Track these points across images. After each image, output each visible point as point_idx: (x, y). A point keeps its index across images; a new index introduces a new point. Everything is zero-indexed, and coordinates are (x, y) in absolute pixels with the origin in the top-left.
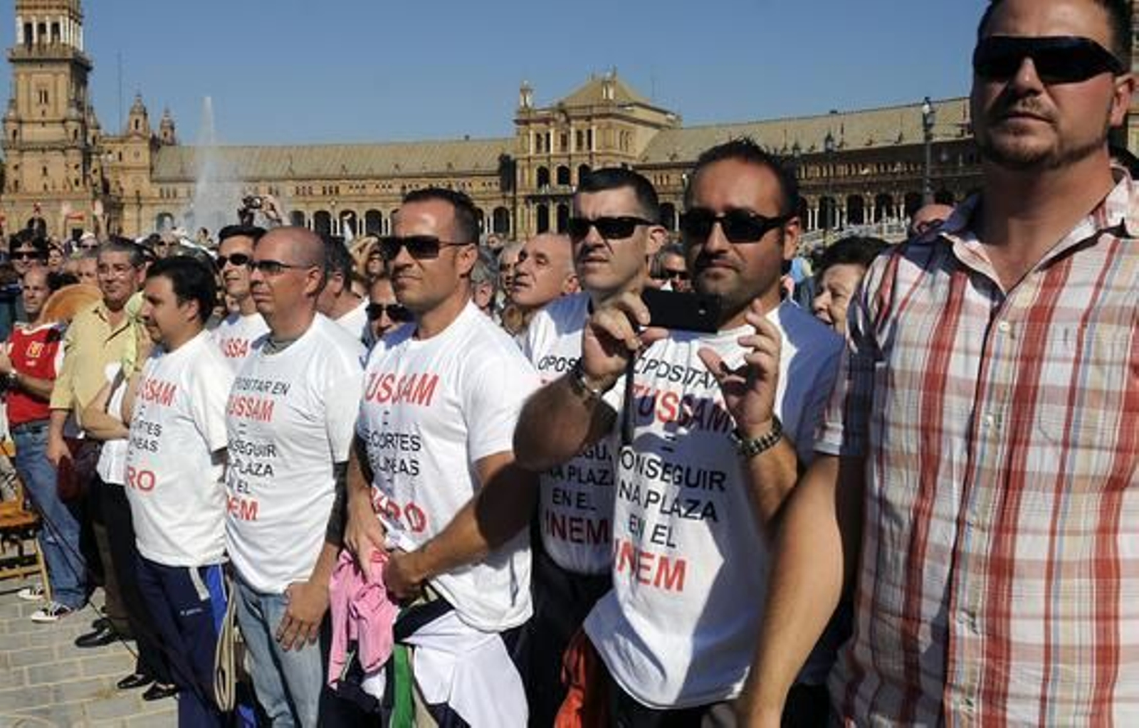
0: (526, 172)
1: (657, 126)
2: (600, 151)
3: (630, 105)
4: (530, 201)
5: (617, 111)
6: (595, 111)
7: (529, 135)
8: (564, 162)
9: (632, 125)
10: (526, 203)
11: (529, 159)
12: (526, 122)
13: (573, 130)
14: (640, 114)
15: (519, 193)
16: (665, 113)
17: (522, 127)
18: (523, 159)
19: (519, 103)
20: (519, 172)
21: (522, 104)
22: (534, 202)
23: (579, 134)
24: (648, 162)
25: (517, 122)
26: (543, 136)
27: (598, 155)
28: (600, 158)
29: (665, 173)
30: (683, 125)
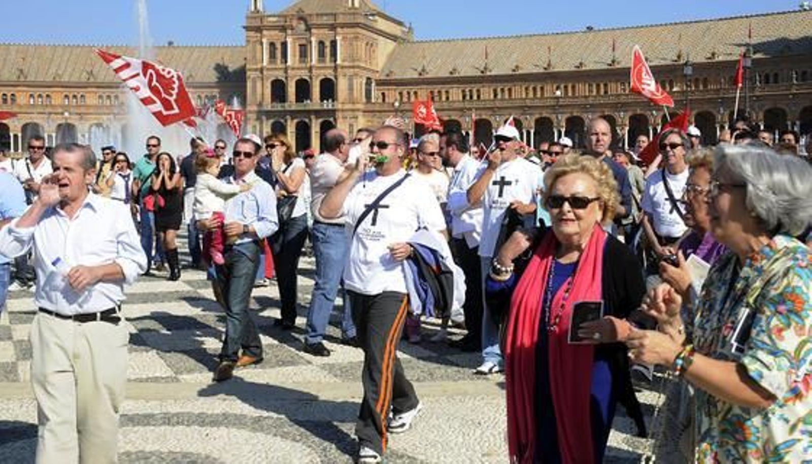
0: (259, 85)
1: (394, 38)
2: (346, 64)
3: (373, 15)
4: (264, 118)
5: (361, 20)
6: (340, 20)
7: (262, 44)
8: (305, 75)
9: (375, 36)
10: (259, 119)
11: (261, 70)
12: (259, 29)
13: (314, 40)
14: (382, 24)
15: (249, 108)
16: (400, 23)
17: (252, 33)
18: (256, 70)
19: (248, 7)
20: (249, 84)
21: (253, 8)
22: (268, 119)
23: (321, 43)
24: (393, 77)
25: (247, 28)
26: (279, 46)
27: (343, 67)
28: (346, 70)
29: (413, 89)
30: (415, 37)
